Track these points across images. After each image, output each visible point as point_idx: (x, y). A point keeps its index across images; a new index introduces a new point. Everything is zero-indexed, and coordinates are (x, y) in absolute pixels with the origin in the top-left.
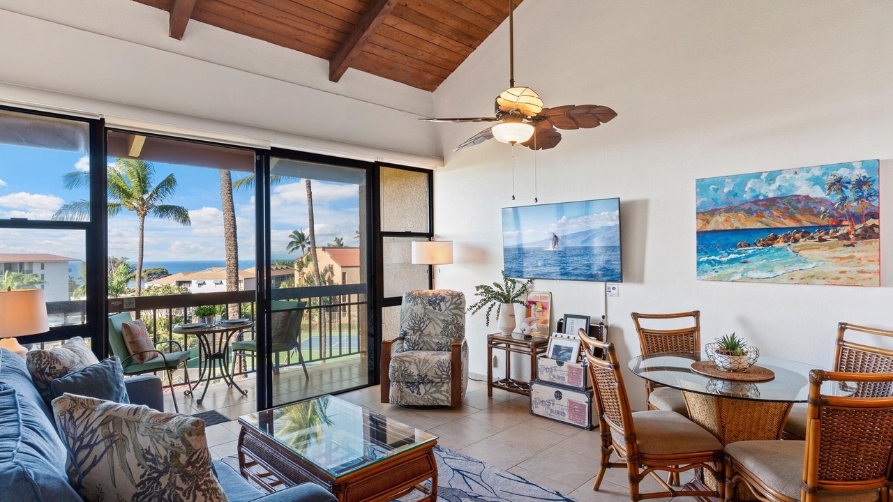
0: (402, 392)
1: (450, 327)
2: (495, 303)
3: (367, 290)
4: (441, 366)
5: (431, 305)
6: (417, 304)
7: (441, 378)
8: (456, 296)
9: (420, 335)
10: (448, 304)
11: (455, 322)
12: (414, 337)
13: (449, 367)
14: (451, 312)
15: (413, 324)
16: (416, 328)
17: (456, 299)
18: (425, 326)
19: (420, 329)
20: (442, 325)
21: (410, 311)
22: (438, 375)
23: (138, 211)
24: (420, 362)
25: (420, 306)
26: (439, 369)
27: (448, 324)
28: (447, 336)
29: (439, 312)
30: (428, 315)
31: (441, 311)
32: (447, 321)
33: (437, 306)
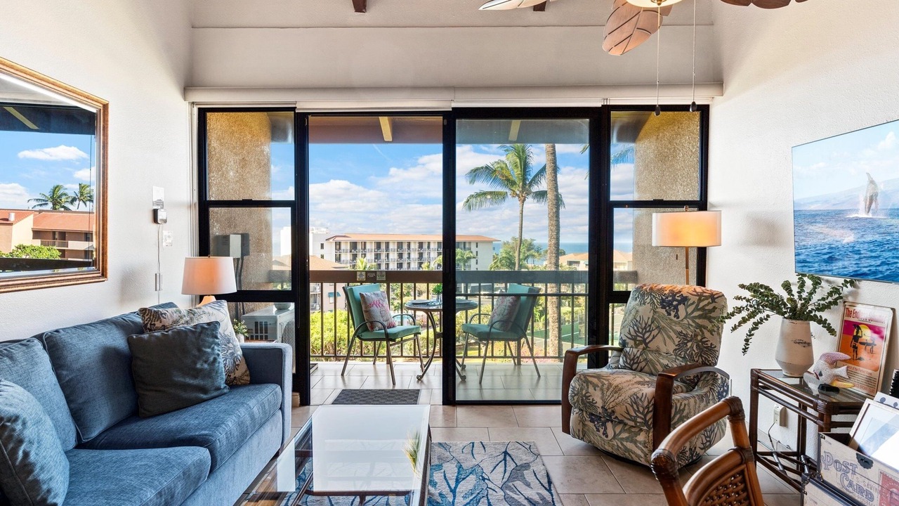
0: (584, 425)
1: (689, 344)
2: (768, 316)
3: (587, 279)
4: (636, 403)
5: (663, 307)
6: (644, 303)
7: (635, 421)
8: (707, 298)
9: (644, 349)
10: (690, 310)
11: (699, 338)
12: (635, 350)
13: (648, 407)
14: (694, 322)
15: (635, 331)
16: (639, 338)
17: (706, 302)
18: (651, 337)
19: (644, 341)
20: (677, 341)
21: (633, 312)
22: (631, 416)
23: (519, 197)
24: (608, 389)
25: (648, 307)
26: (632, 406)
27: (686, 340)
28: (684, 358)
29: (675, 319)
30: (658, 322)
31: (678, 318)
32: (686, 335)
33: (674, 309)
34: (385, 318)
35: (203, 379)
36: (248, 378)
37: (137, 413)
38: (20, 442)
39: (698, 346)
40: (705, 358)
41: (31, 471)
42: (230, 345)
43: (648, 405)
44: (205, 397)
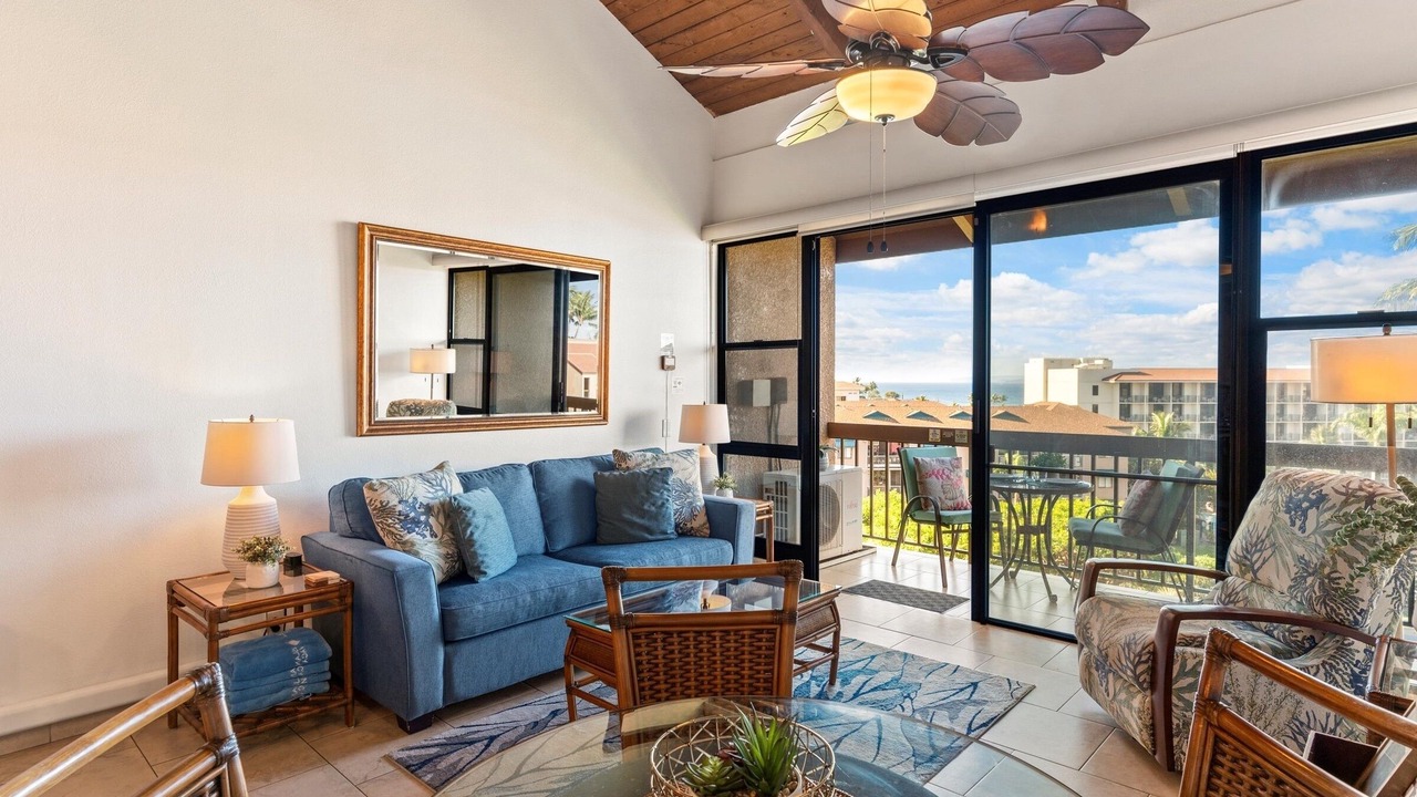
1: (1310, 580)
4: (1129, 646)
5: (1288, 511)
7: (1126, 674)
8: (1358, 500)
9: (1253, 581)
10: (1324, 518)
12: (1238, 582)
14: (1325, 540)
16: (1245, 562)
17: (1353, 508)
19: (1252, 566)
20: (1294, 571)
22: (1122, 665)
26: (1124, 650)
27: (1307, 571)
28: (1300, 603)
29: (1299, 533)
30: (1275, 537)
31: (1304, 532)
32: (1307, 564)
33: (1301, 515)
34: (949, 496)
35: (649, 519)
36: (708, 532)
37: (594, 540)
38: (469, 525)
39: (1322, 583)
40: (1332, 608)
41: (473, 546)
42: (690, 494)
43: (1141, 651)
44: (650, 537)
